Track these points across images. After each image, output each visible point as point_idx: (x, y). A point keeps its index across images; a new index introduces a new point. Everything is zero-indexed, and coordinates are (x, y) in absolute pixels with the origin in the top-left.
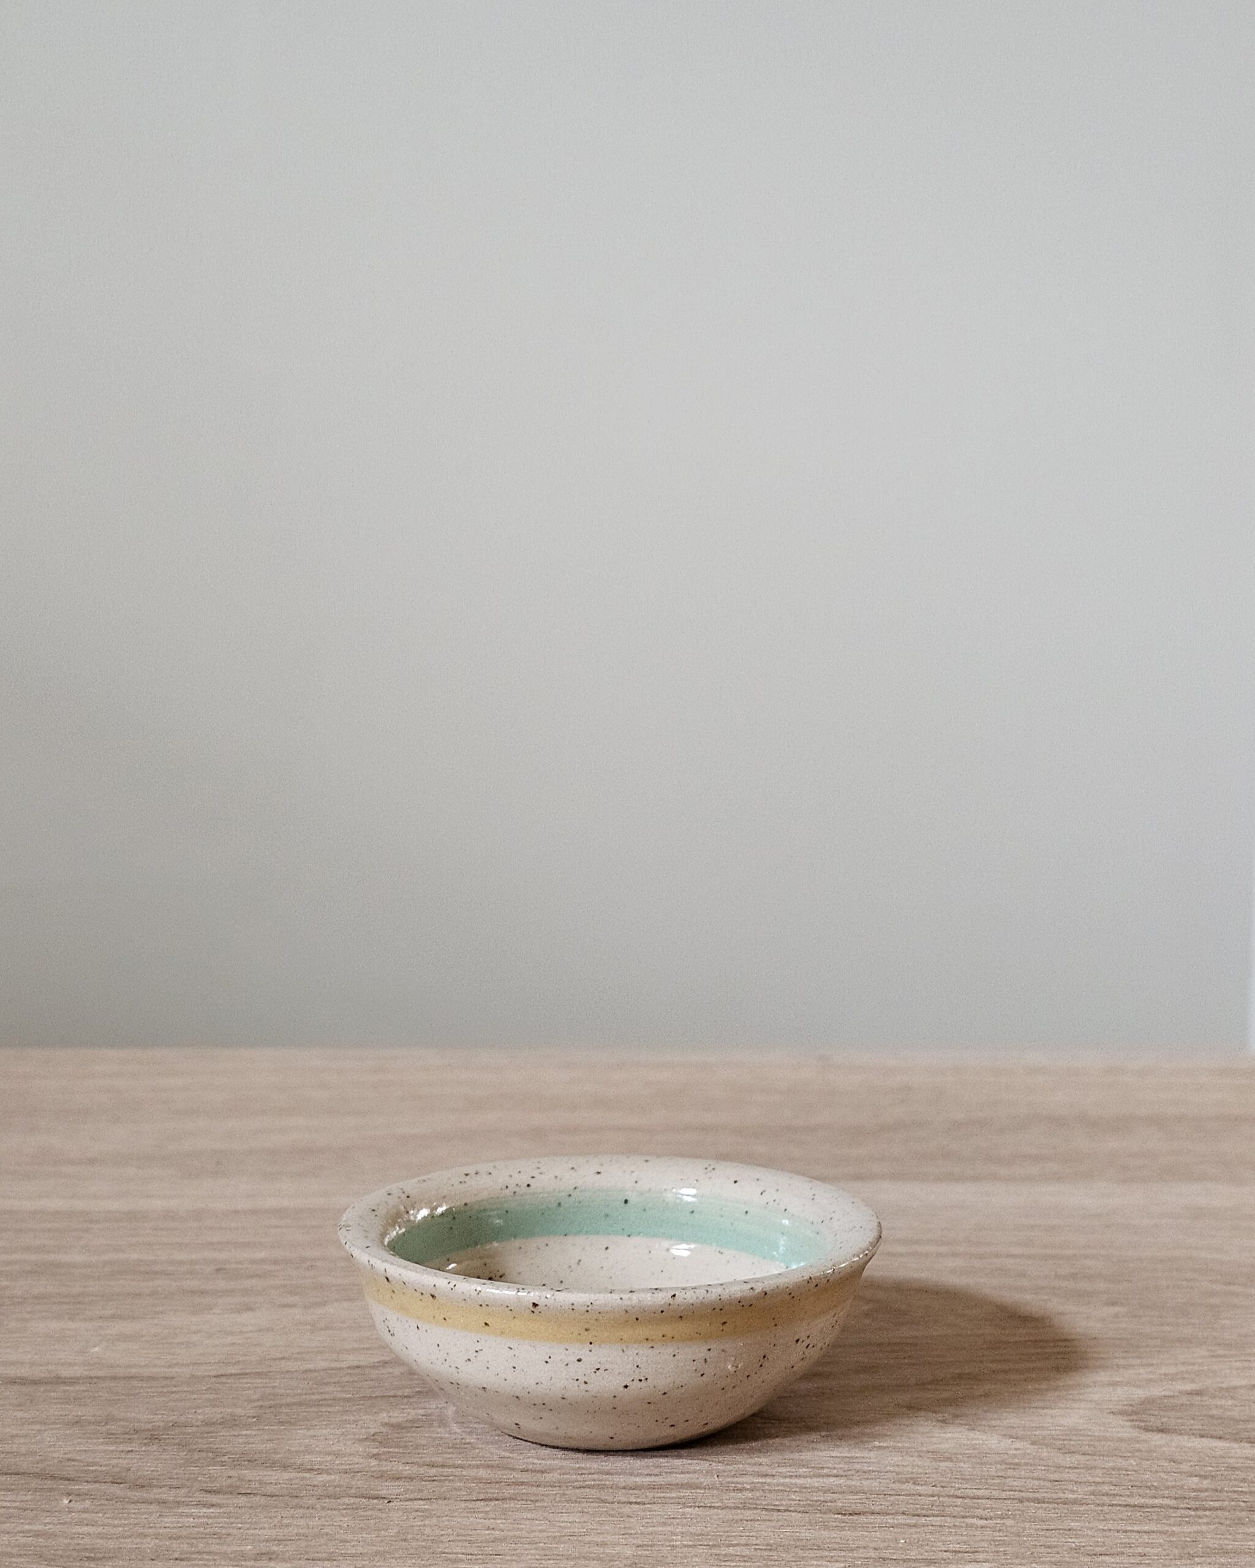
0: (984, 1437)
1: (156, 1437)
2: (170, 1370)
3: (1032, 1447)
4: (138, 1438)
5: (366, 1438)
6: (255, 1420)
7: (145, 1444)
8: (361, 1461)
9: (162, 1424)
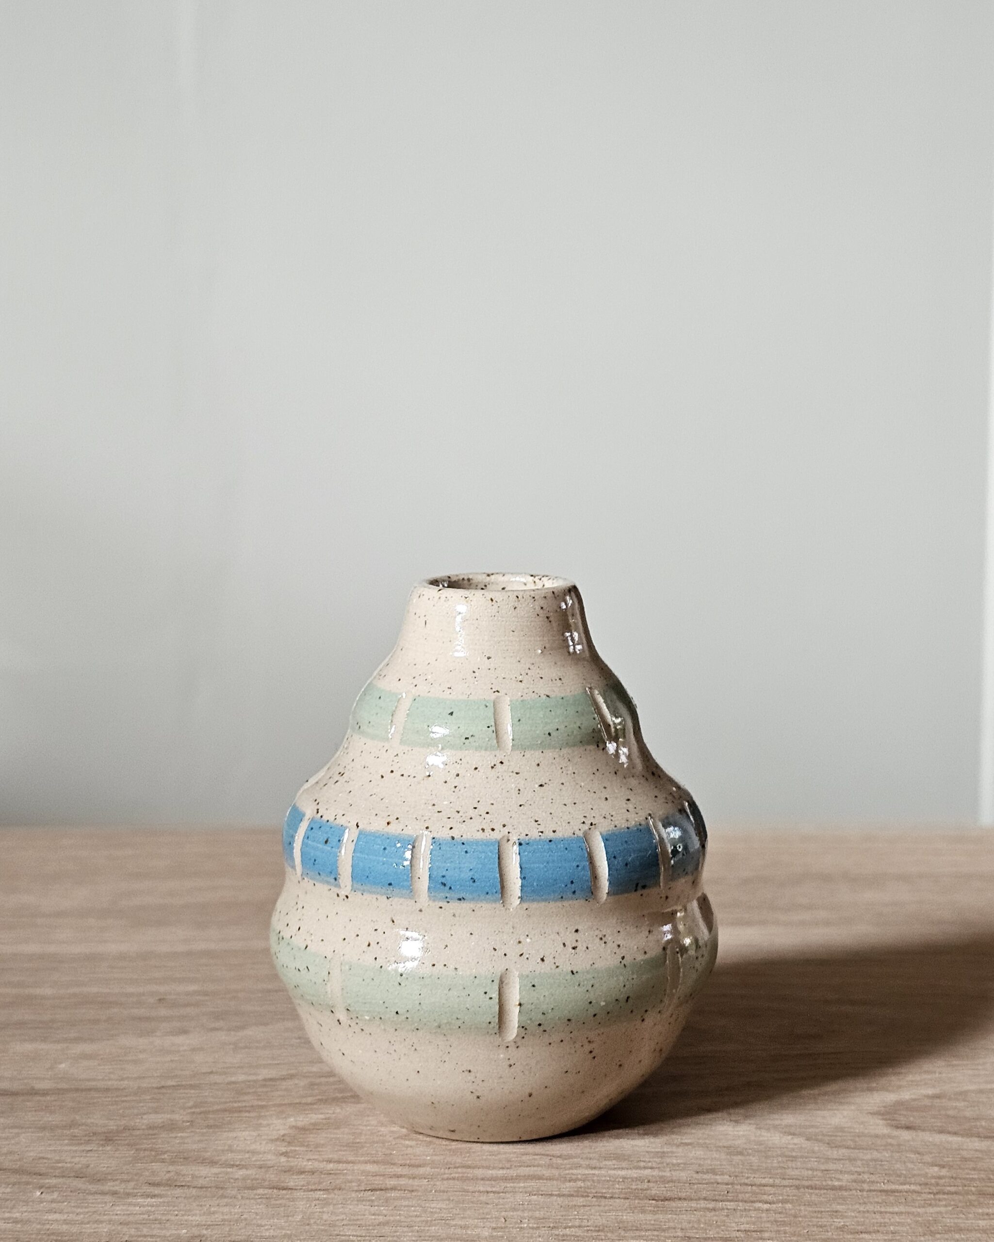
0: (769, 1135)
1: (110, 1138)
2: (122, 1082)
3: (807, 1142)
4: (96, 1140)
5: (277, 1140)
6: (188, 1124)
7: (103, 1145)
8: (273, 1157)
9: (115, 1128)
